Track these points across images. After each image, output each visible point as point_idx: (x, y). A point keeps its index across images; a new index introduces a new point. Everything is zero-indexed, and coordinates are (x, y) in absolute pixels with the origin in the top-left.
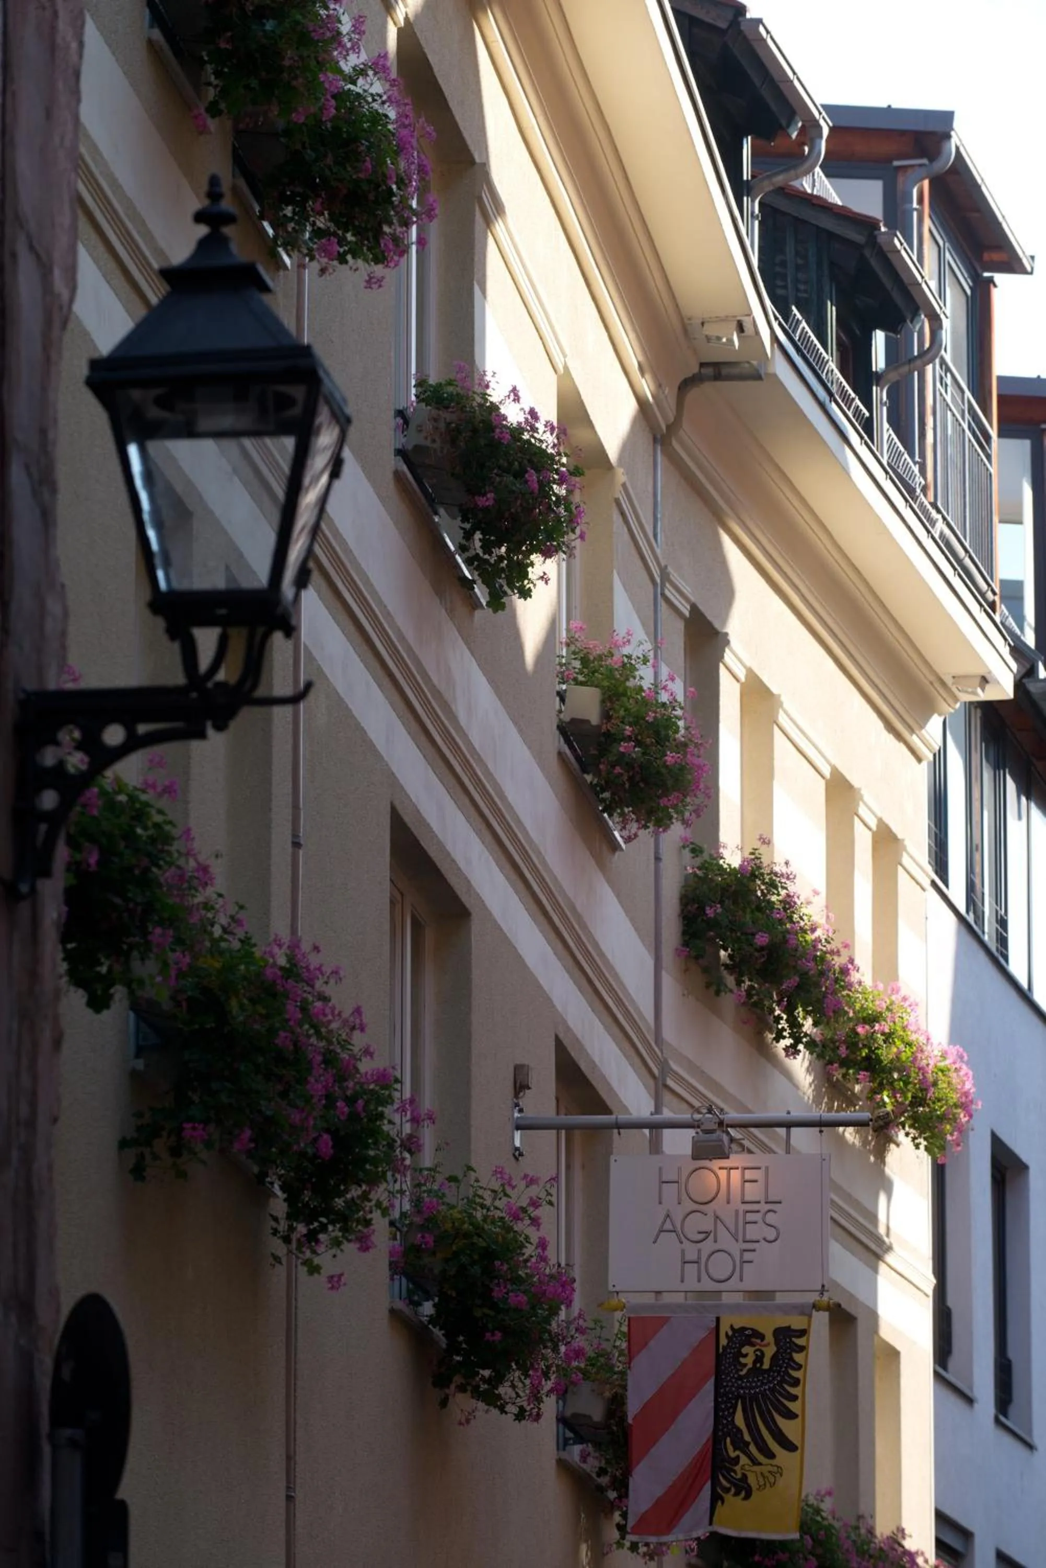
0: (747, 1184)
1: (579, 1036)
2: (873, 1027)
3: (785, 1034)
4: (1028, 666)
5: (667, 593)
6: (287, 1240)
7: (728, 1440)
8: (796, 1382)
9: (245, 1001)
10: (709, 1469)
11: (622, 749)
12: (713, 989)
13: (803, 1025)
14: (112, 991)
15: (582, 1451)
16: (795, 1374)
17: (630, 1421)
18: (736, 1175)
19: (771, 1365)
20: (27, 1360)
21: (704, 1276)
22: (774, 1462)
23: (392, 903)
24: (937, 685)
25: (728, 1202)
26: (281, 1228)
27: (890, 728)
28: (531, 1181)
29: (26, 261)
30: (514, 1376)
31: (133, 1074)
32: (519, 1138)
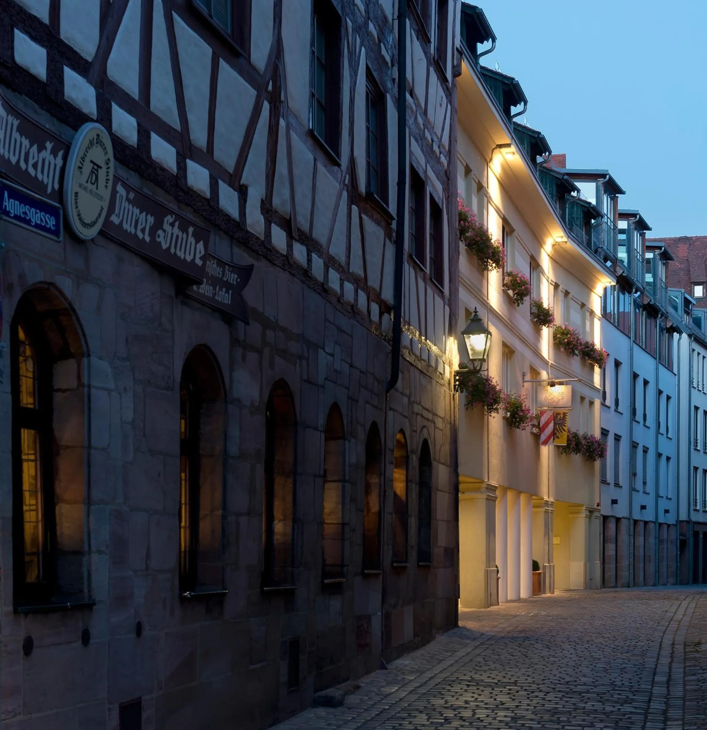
6: (487, 412)
7: (556, 430)
9: (481, 385)
10: (553, 434)
12: (558, 348)
16: (566, 420)
17: (541, 427)
19: (562, 418)
22: (563, 434)
23: (502, 352)
27: (593, 292)
28: (524, 395)
29: (453, 318)
30: (521, 424)
31: (466, 396)
32: (524, 384)
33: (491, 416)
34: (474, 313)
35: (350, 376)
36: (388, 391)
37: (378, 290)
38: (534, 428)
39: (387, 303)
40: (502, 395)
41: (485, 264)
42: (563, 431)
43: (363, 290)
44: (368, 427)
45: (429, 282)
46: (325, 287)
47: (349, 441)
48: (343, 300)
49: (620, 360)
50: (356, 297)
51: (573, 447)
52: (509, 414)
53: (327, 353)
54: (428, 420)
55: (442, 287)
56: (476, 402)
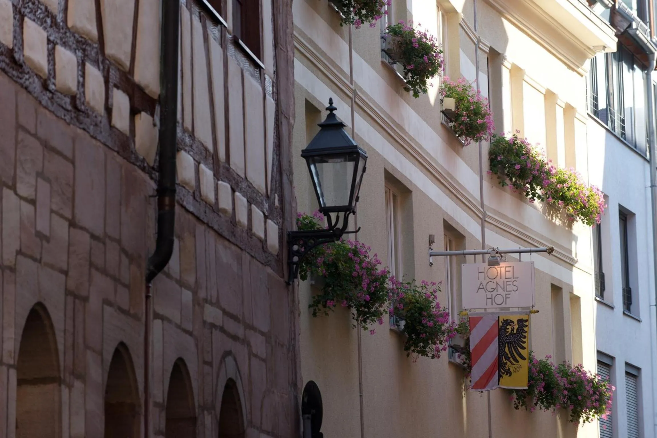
0: (507, 272)
1: (452, 216)
2: (563, 185)
3: (530, 193)
4: (629, 24)
5: (480, 46)
6: (357, 320)
7: (503, 357)
8: (525, 337)
9: (343, 263)
10: (497, 366)
11: (463, 120)
12: (501, 184)
13: (536, 189)
14: (307, 274)
15: (458, 354)
16: (524, 334)
17: (471, 352)
18: (503, 269)
19: (517, 332)
20: (296, 397)
21: (494, 303)
22: (518, 364)
23: (386, 192)
24: (587, 49)
25: (501, 278)
26: (355, 317)
27: (570, 67)
28: (434, 284)
29: (284, 121)
30: (430, 346)
31: (312, 285)
32: (431, 259)
33: (366, 329)
34: (328, 112)
35: (69, 245)
36: (150, 277)
37: (128, 64)
38: (457, 354)
39: (147, 91)
40: (388, 285)
41: (345, 9)
42: (518, 358)
43: (96, 63)
44: (109, 357)
45: (231, 49)
46: (17, 56)
47: (70, 387)
48: (54, 84)
49: (630, 207)
50: (81, 79)
51: (541, 392)
52: (403, 323)
53: (21, 198)
54: (235, 338)
55: (259, 58)
56: (333, 300)
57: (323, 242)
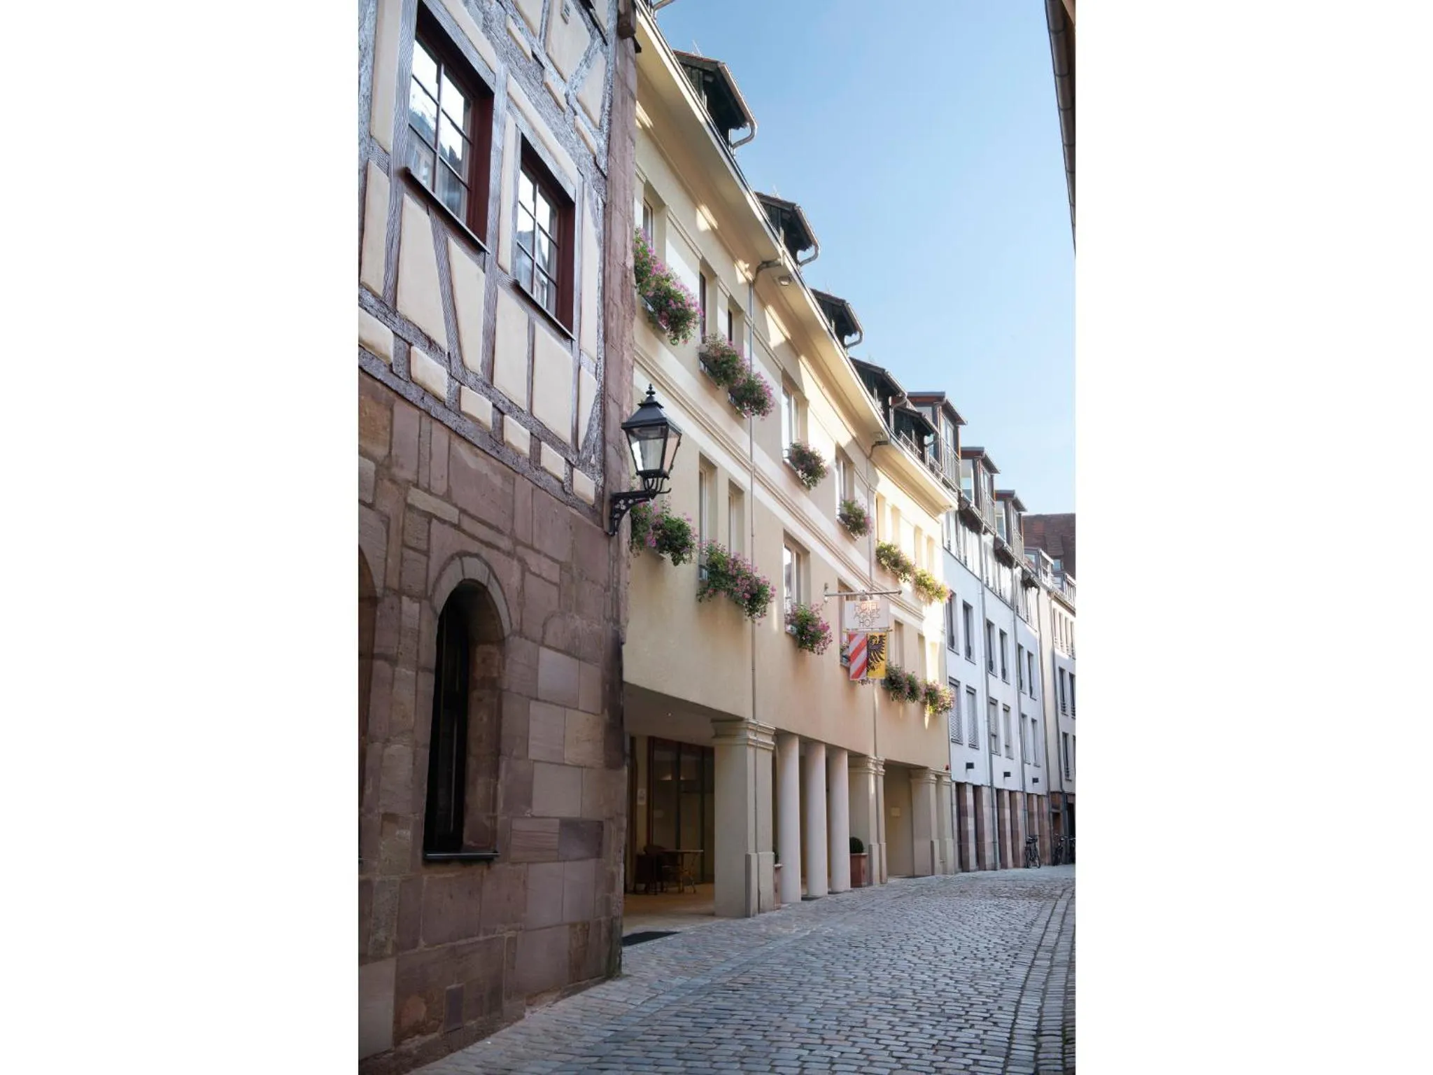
1: (845, 578)
2: (925, 578)
3: (902, 577)
7: (870, 659)
10: (867, 664)
12: (884, 569)
13: (906, 576)
19: (878, 643)
21: (865, 626)
22: (879, 663)
25: (869, 610)
27: (932, 517)
29: (612, 404)
30: (816, 646)
32: (826, 598)
42: (879, 660)
52: (795, 629)
54: (490, 545)
57: (641, 501)
